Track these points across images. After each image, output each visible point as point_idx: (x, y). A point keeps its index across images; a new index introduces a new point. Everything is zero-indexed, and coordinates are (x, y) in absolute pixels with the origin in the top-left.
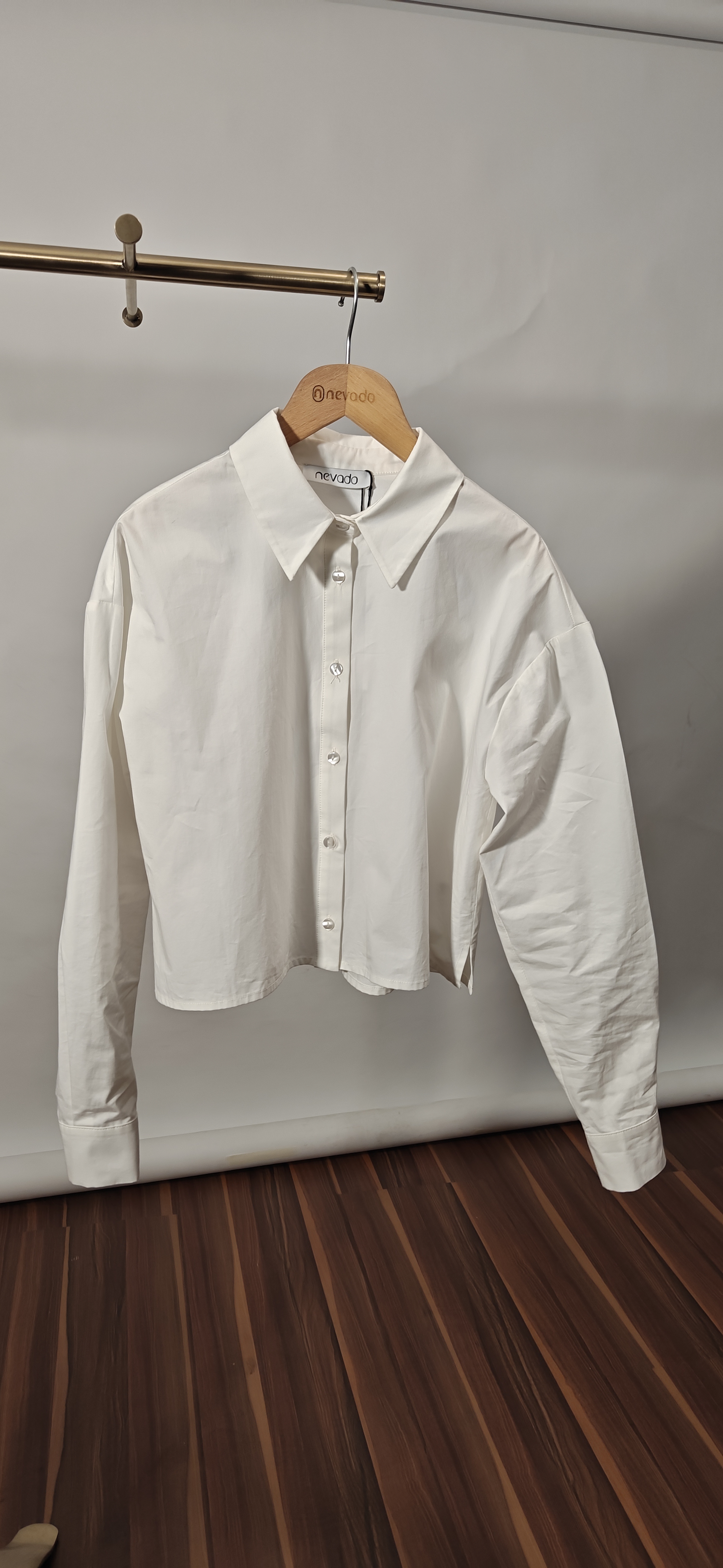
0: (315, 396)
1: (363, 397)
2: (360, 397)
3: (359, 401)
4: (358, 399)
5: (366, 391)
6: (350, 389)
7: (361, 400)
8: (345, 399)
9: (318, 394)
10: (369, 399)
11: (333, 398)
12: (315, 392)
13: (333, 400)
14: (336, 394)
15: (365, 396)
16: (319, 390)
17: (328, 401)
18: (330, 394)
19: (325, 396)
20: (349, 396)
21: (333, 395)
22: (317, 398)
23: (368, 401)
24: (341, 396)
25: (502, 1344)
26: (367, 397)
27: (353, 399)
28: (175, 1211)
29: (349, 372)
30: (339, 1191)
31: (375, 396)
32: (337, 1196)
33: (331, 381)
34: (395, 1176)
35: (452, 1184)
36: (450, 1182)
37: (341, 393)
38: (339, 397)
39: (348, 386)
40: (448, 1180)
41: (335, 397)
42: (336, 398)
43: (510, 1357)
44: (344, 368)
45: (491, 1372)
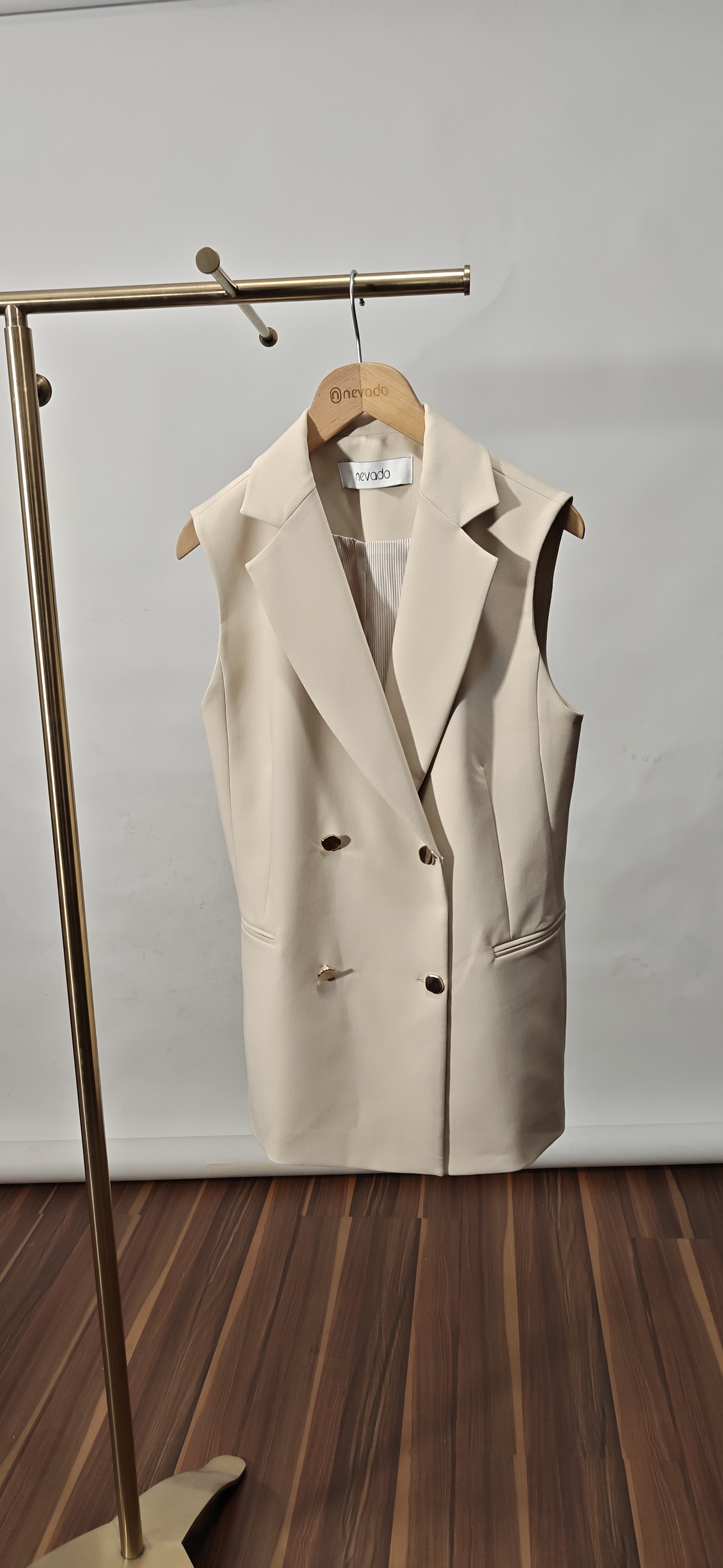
0: (333, 398)
1: (377, 392)
2: (374, 392)
3: (374, 396)
4: (373, 394)
5: (379, 385)
6: (365, 385)
7: (375, 394)
8: (361, 396)
9: (335, 395)
10: (383, 392)
11: (349, 397)
12: (333, 394)
13: (350, 399)
14: (352, 392)
15: (379, 390)
16: (336, 392)
17: (346, 401)
18: (346, 393)
19: (343, 396)
20: (364, 392)
21: (349, 394)
22: (335, 400)
23: (381, 394)
24: (357, 394)
25: (369, 1397)
26: (381, 390)
27: (369, 394)
28: (142, 1212)
29: (361, 370)
30: (304, 1213)
31: (388, 388)
32: (299, 1217)
33: (346, 382)
34: (368, 1205)
35: (422, 1219)
36: (422, 1217)
37: (357, 391)
38: (355, 395)
39: (362, 383)
40: (420, 1215)
41: (351, 396)
42: (353, 396)
43: (368, 1414)
44: (356, 368)
45: (339, 1424)
